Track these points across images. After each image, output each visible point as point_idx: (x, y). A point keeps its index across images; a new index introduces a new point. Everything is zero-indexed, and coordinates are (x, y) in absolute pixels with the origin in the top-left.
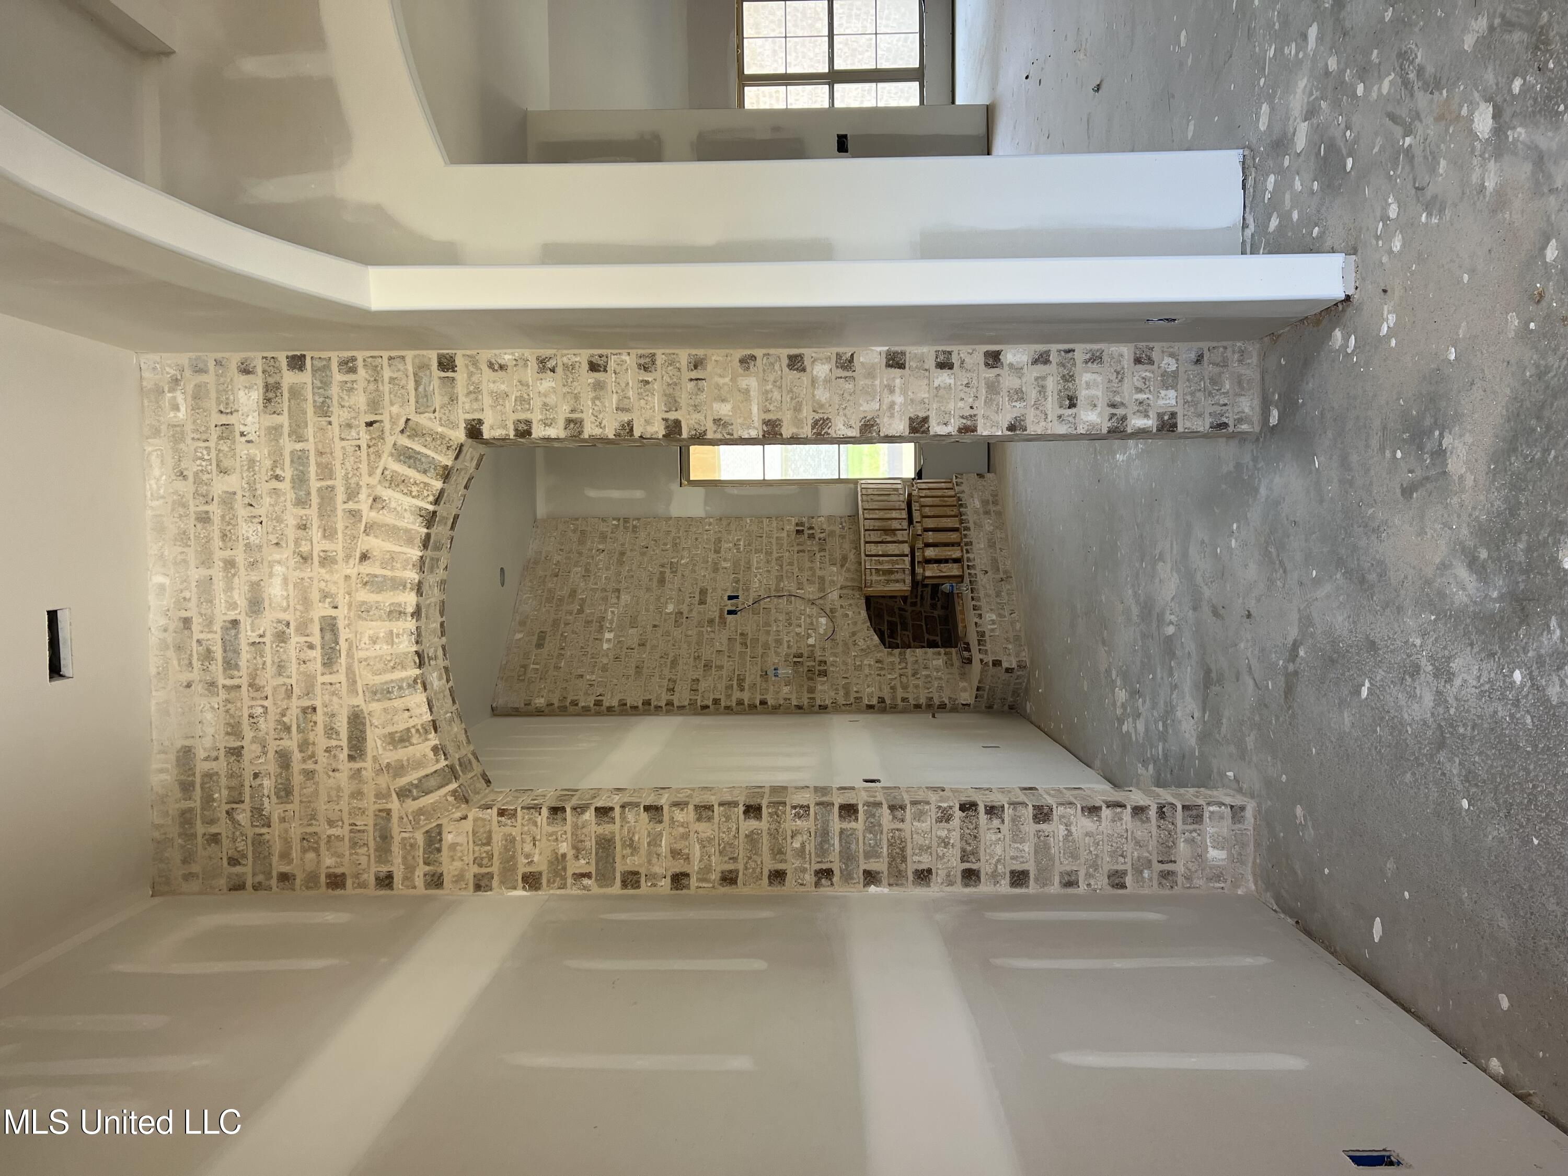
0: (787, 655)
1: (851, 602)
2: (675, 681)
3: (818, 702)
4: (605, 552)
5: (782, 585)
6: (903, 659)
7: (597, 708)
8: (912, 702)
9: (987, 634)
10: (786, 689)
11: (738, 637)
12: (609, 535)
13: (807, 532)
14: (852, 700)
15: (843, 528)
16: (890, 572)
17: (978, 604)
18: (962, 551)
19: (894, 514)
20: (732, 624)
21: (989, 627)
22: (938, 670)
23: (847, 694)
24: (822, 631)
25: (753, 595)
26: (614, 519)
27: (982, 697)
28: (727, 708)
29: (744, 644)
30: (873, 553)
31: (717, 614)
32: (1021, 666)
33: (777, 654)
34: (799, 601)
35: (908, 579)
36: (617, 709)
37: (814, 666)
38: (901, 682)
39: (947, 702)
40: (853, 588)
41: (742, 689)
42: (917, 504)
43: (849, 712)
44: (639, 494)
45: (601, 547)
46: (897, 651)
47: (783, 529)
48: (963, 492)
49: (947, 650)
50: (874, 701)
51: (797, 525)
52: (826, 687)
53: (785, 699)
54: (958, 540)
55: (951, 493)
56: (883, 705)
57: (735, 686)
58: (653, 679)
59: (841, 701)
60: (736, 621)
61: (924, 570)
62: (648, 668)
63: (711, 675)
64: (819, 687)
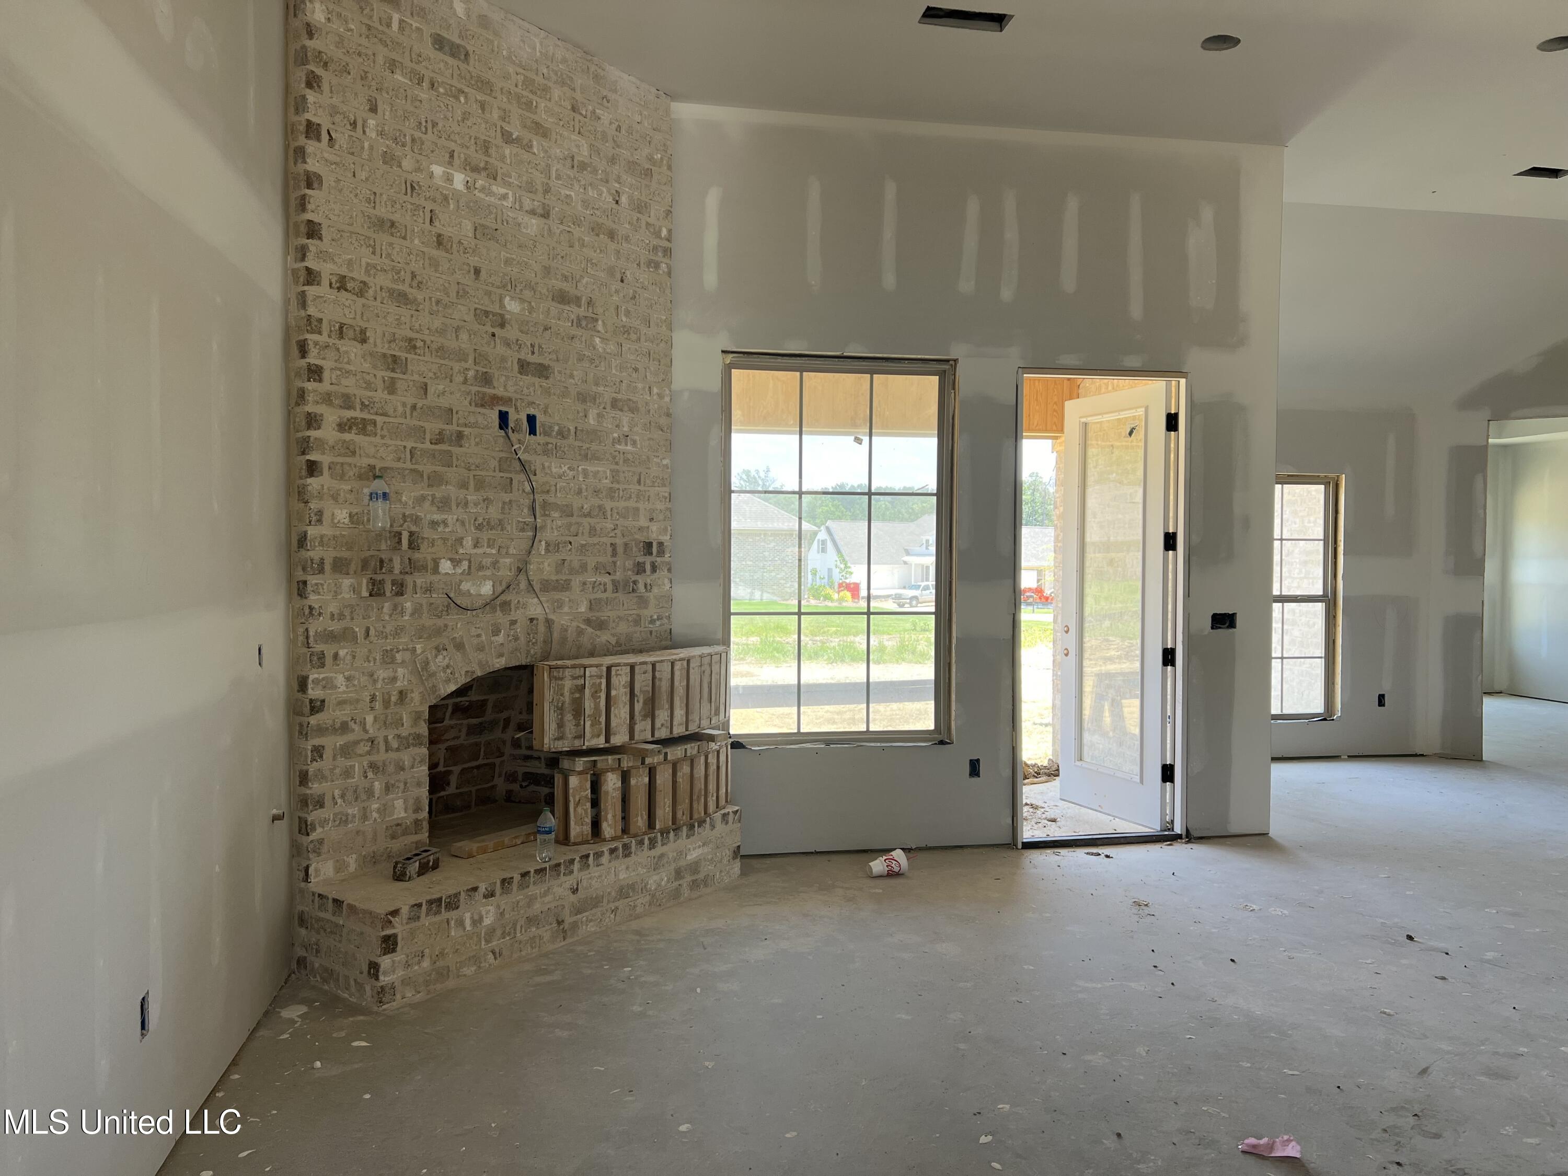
0: (417, 520)
1: (523, 639)
2: (361, 293)
3: (312, 580)
4: (615, 206)
5: (556, 515)
6: (405, 743)
7: (302, 128)
8: (312, 768)
9: (453, 914)
10: (342, 515)
11: (454, 427)
12: (644, 219)
13: (648, 560)
14: (319, 648)
15: (652, 621)
16: (578, 711)
17: (515, 886)
18: (614, 839)
19: (679, 713)
20: (480, 419)
21: (468, 916)
22: (383, 811)
23: (331, 637)
24: (465, 586)
25: (537, 461)
26: (670, 231)
27: (322, 907)
28: (302, 395)
29: (439, 439)
30: (614, 680)
31: (500, 392)
32: (382, 994)
33: (421, 500)
34: (525, 545)
35: (564, 746)
36: (301, 167)
37: (391, 571)
38: (357, 743)
39: (314, 836)
40: (548, 641)
41: (343, 427)
42: (695, 752)
43: (291, 642)
44: (711, 279)
45: (624, 199)
46: (423, 729)
47: (651, 520)
48: (713, 827)
49: (426, 825)
50: (314, 692)
51: (661, 544)
52: (347, 595)
53: (320, 513)
54: (633, 830)
55: (712, 806)
56: (307, 710)
57: (349, 414)
58: (366, 251)
59: (315, 626)
60: (487, 427)
61: (580, 773)
62: (391, 244)
63: (375, 367)
64: (347, 582)
